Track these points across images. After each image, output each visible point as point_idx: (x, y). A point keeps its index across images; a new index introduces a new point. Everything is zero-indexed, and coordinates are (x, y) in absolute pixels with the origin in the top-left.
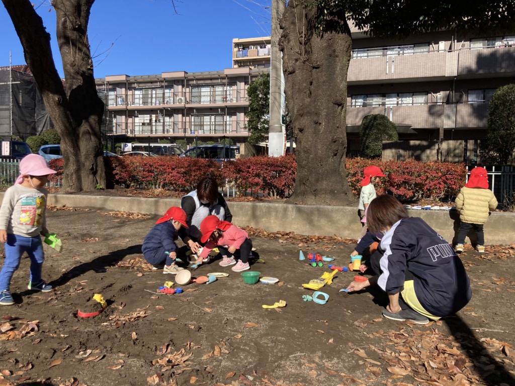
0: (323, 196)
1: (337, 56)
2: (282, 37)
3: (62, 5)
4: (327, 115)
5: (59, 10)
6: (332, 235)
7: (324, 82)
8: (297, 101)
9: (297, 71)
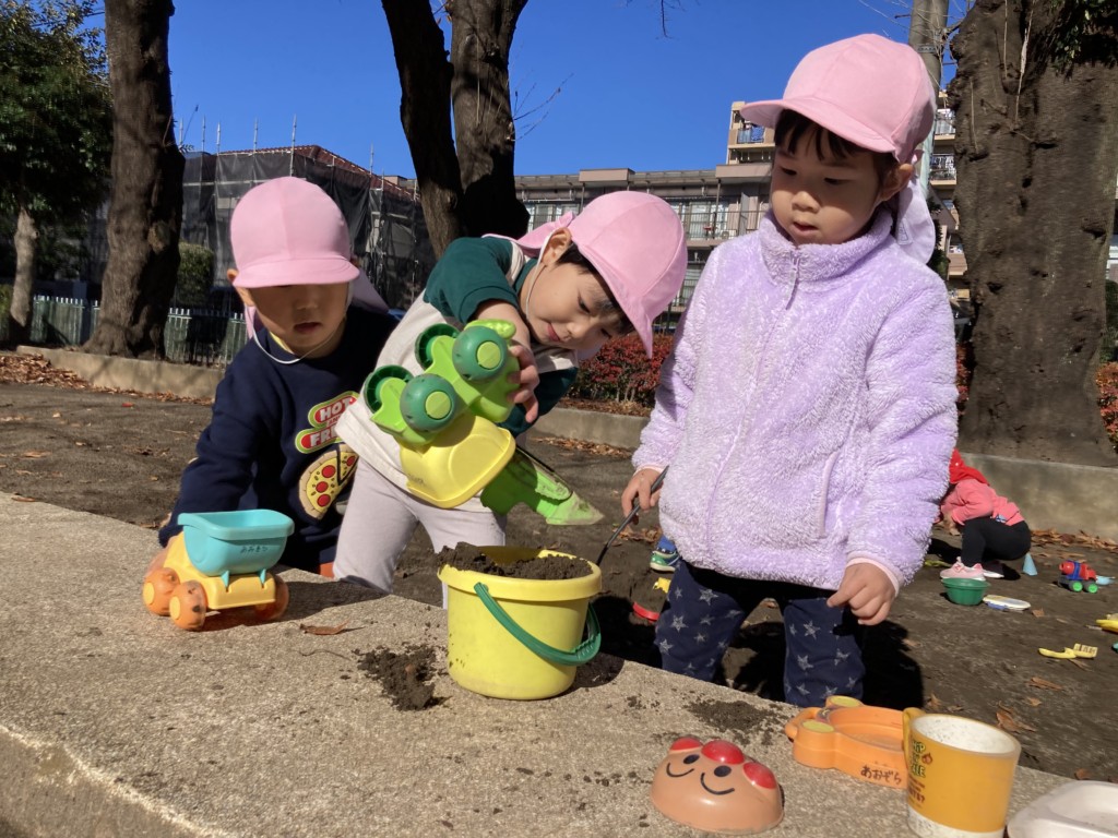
0: (1039, 442)
1: (1102, 120)
2: (958, 76)
3: (467, 9)
4: (1064, 257)
5: (460, 22)
6: (1074, 532)
7: (1064, 179)
8: (986, 221)
9: (992, 154)
